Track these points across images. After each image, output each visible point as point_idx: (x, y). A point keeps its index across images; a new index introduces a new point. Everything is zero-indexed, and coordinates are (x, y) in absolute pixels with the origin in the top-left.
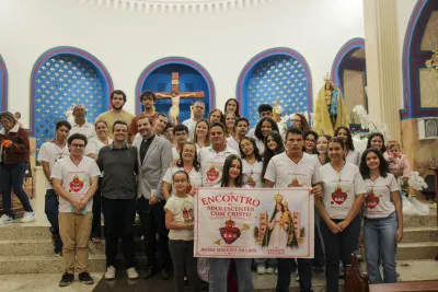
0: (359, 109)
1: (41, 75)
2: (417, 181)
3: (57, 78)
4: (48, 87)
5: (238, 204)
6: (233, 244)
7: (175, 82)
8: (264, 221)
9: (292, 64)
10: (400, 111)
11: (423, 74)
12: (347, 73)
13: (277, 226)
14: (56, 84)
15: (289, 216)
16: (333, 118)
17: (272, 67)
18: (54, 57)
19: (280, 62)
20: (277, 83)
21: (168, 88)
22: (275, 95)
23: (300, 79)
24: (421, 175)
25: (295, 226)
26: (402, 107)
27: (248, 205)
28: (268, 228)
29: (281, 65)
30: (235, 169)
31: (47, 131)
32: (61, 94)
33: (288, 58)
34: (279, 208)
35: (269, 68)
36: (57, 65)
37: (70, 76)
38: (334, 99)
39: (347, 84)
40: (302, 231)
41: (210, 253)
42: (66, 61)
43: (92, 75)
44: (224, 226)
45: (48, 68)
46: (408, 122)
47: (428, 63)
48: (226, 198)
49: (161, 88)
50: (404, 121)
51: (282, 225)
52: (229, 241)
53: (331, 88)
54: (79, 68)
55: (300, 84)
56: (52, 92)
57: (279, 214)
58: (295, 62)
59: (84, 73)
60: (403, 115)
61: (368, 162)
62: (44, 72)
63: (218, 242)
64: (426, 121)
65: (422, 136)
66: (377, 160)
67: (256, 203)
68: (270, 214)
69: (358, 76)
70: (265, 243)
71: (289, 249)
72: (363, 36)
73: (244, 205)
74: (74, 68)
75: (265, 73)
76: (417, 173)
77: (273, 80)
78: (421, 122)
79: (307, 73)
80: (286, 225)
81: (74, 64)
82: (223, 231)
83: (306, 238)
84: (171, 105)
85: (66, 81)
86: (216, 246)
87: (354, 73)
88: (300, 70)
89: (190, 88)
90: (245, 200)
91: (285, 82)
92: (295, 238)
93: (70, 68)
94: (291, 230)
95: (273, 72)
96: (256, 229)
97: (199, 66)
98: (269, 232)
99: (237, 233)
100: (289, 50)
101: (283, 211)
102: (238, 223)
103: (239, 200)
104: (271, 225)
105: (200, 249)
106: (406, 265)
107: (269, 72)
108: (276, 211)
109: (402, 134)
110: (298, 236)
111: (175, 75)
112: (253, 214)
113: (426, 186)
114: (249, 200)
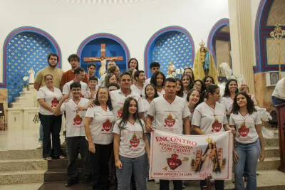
0: (225, 65)
1: (11, 46)
2: (265, 115)
3: (22, 48)
4: (16, 54)
5: (181, 144)
6: (176, 170)
7: (103, 50)
8: (199, 155)
9: (181, 37)
10: (254, 67)
11: (269, 42)
12: (218, 42)
13: (208, 159)
14: (22, 52)
15: (216, 151)
16: (206, 71)
17: (169, 40)
18: (20, 34)
19: (173, 35)
20: (172, 50)
21: (98, 54)
22: (171, 58)
23: (187, 47)
24: (268, 111)
25: (219, 157)
26: (255, 65)
27: (189, 145)
28: (201, 160)
29: (174, 38)
30: (133, 107)
31: (16, 84)
32: (25, 59)
33: (178, 33)
34: (210, 146)
35: (166, 40)
36: (22, 39)
37: (32, 47)
38: (207, 58)
39: (218, 50)
40: (224, 161)
41: (160, 176)
42: (29, 37)
43: (47, 46)
45: (16, 42)
46: (260, 74)
47: (272, 34)
48: (173, 139)
49: (94, 54)
50: (256, 74)
51: (211, 157)
52: (173, 168)
53: (205, 51)
54: (38, 41)
55: (187, 51)
56: (19, 58)
58: (184, 36)
59: (42, 45)
60: (255, 70)
62: (13, 44)
63: (165, 169)
64: (271, 73)
65: (268, 84)
67: (194, 143)
69: (225, 44)
70: (198, 169)
71: (214, 173)
72: (228, 17)
74: (35, 41)
75: (163, 43)
76: (265, 109)
77: (169, 48)
78: (268, 75)
79: (191, 43)
81: (34, 39)
82: (169, 160)
83: (226, 166)
84: (100, 66)
85: (29, 50)
86: (164, 172)
87: (223, 42)
88: (187, 41)
89: (114, 54)
91: (177, 49)
92: (218, 165)
93: (31, 41)
95: (169, 43)
96: (193, 161)
97: (119, 39)
98: (202, 162)
100: (179, 28)
101: (212, 148)
102: (181, 156)
104: (203, 158)
105: (153, 174)
106: (258, 175)
107: (166, 43)
108: (208, 148)
109: (255, 82)
110: (221, 165)
111: (103, 45)
112: (192, 151)
113: (271, 118)
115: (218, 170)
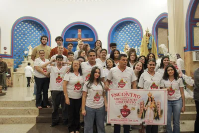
0: (163, 46)
1: (17, 30)
2: (191, 81)
3: (24, 31)
4: (20, 35)
5: (130, 97)
6: (127, 117)
7: (79, 33)
8: (142, 106)
9: (134, 25)
10: (184, 48)
11: (195, 29)
12: (160, 30)
13: (149, 109)
14: (24, 34)
17: (125, 27)
18: (23, 21)
19: (128, 24)
20: (127, 34)
21: (76, 36)
22: (126, 40)
23: (138, 32)
26: (185, 46)
27: (135, 98)
28: (144, 109)
29: (129, 26)
30: (97, 74)
31: (19, 56)
32: (26, 39)
33: (132, 23)
34: (150, 99)
35: (123, 27)
36: (24, 25)
37: (30, 31)
38: (150, 41)
40: (162, 112)
41: (115, 122)
42: (29, 23)
43: (41, 30)
44: (122, 108)
45: (20, 27)
46: (188, 53)
47: (198, 24)
48: (124, 94)
49: (73, 36)
50: (186, 52)
51: (151, 108)
52: (125, 116)
53: (149, 36)
54: (35, 27)
55: (138, 35)
56: (22, 38)
57: (150, 102)
58: (136, 25)
59: (37, 29)
60: (185, 49)
61: (168, 72)
62: (18, 28)
63: (119, 117)
64: (196, 52)
65: (194, 60)
66: (173, 71)
67: (139, 97)
68: (146, 102)
69: (165, 31)
70: (143, 117)
72: (167, 12)
73: (133, 98)
74: (33, 27)
75: (121, 29)
77: (125, 33)
78: (194, 53)
79: (141, 30)
80: (153, 109)
81: (32, 25)
82: (122, 111)
83: (163, 115)
85: (28, 32)
86: (118, 119)
87: (163, 29)
88: (138, 28)
89: (87, 36)
90: (133, 95)
91: (131, 34)
92: (158, 115)
93: (30, 27)
94: (156, 111)
95: (125, 29)
96: (138, 110)
97: (91, 26)
98: (145, 111)
99: (129, 112)
100: (133, 19)
101: (152, 101)
102: (130, 107)
103: (130, 95)
104: (145, 108)
105: (110, 120)
106: (183, 123)
107: (123, 29)
108: (148, 101)
109: (185, 58)
111: (80, 30)
112: (137, 102)
114: (135, 95)
115: (157, 118)
